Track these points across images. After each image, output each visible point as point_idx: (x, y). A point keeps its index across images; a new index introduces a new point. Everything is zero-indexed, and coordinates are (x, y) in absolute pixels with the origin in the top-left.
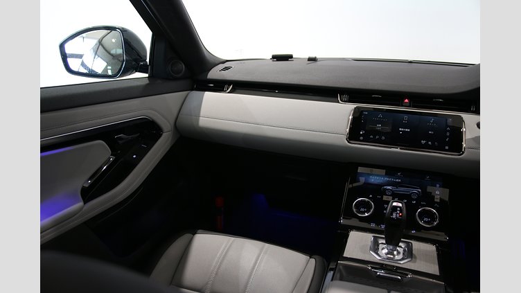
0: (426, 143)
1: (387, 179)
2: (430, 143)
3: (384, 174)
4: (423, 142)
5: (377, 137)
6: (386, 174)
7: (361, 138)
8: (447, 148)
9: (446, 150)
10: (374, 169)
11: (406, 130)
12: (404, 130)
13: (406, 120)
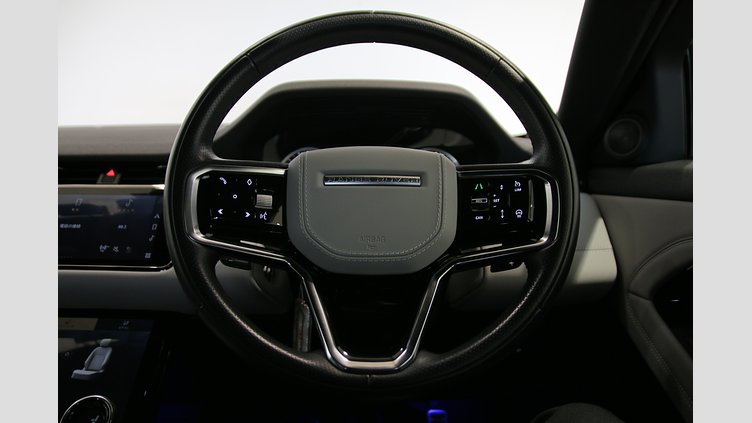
0: (109, 250)
2: (116, 249)
4: (103, 248)
8: (148, 256)
9: (147, 263)
11: (74, 226)
12: (70, 226)
13: (77, 207)
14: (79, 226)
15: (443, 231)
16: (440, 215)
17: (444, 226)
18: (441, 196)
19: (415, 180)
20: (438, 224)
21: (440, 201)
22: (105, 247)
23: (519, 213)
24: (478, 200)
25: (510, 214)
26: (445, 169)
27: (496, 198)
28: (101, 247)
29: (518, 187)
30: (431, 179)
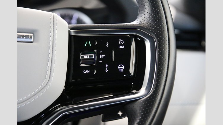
15: (51, 83)
16: (49, 69)
17: (52, 78)
18: (51, 52)
19: (27, 37)
20: (47, 77)
21: (50, 56)
23: (121, 68)
24: (86, 56)
25: (113, 68)
26: (56, 28)
27: (102, 54)
29: (121, 45)
30: (42, 36)
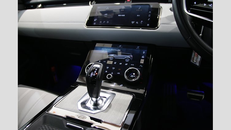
0: (135, 23)
1: (112, 50)
2: (137, 23)
3: (111, 46)
4: (133, 22)
5: (104, 22)
6: (112, 47)
7: (95, 24)
8: (148, 25)
9: (148, 27)
10: (105, 44)
11: (123, 15)
12: (121, 15)
13: (123, 9)
14: (124, 15)
22: (134, 22)
28: (132, 22)
